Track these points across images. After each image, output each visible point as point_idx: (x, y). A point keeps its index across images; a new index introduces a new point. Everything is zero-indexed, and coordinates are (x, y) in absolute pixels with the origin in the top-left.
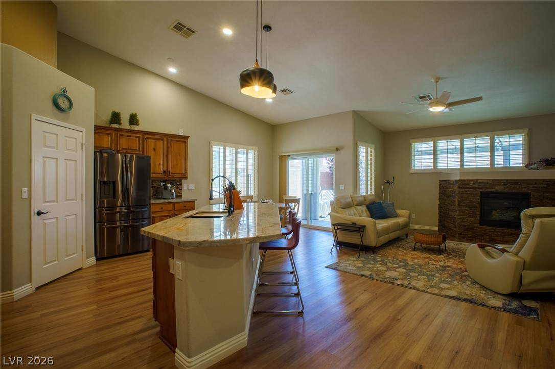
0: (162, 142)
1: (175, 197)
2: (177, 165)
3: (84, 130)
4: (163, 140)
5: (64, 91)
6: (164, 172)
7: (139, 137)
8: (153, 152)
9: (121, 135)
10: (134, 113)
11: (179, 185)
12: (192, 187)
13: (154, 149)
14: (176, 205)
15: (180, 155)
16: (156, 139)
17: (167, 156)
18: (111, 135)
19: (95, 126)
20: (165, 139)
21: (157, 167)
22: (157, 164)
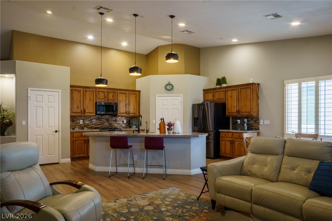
0: (235, 91)
1: (246, 129)
2: (245, 106)
3: (182, 95)
4: (236, 89)
5: (169, 83)
6: (237, 111)
7: (223, 91)
8: (230, 99)
9: (216, 92)
10: (223, 77)
11: (257, 120)
12: (267, 122)
13: (231, 97)
14: (234, 134)
15: (246, 98)
16: (232, 90)
17: (239, 100)
18: (212, 92)
19: (204, 90)
20: (237, 89)
21: (233, 108)
22: (233, 106)
